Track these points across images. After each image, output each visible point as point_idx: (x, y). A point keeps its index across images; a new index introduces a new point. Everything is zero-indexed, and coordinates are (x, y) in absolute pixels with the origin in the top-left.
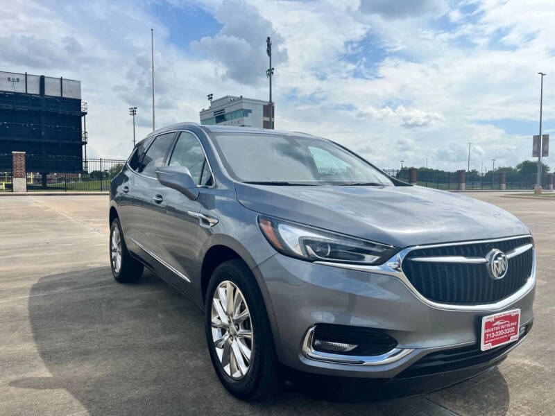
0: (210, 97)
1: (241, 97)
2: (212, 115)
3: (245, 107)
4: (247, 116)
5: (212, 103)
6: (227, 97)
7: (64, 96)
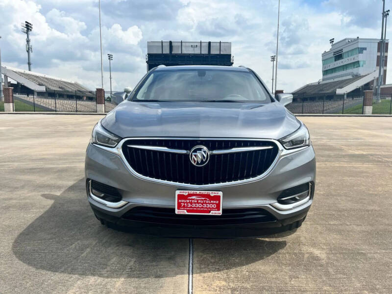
0: (332, 41)
1: (358, 38)
2: (332, 55)
3: (361, 45)
4: (362, 53)
5: (332, 45)
6: (345, 39)
7: (222, 53)
